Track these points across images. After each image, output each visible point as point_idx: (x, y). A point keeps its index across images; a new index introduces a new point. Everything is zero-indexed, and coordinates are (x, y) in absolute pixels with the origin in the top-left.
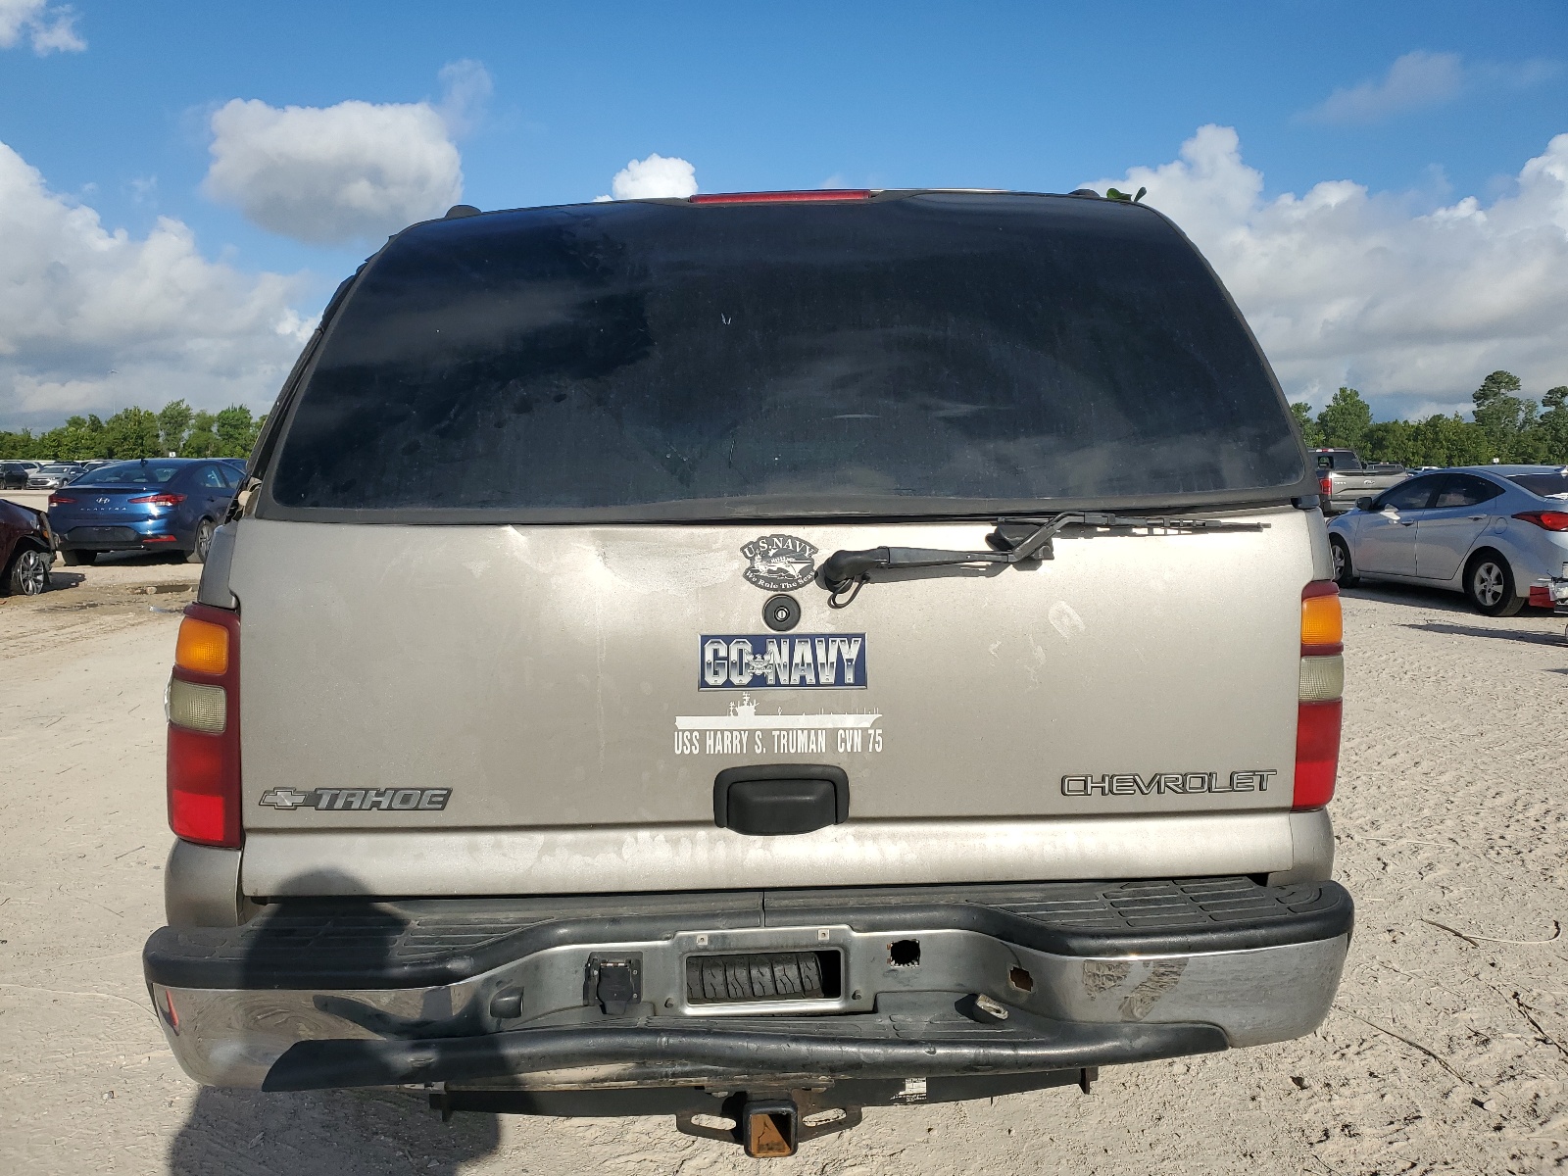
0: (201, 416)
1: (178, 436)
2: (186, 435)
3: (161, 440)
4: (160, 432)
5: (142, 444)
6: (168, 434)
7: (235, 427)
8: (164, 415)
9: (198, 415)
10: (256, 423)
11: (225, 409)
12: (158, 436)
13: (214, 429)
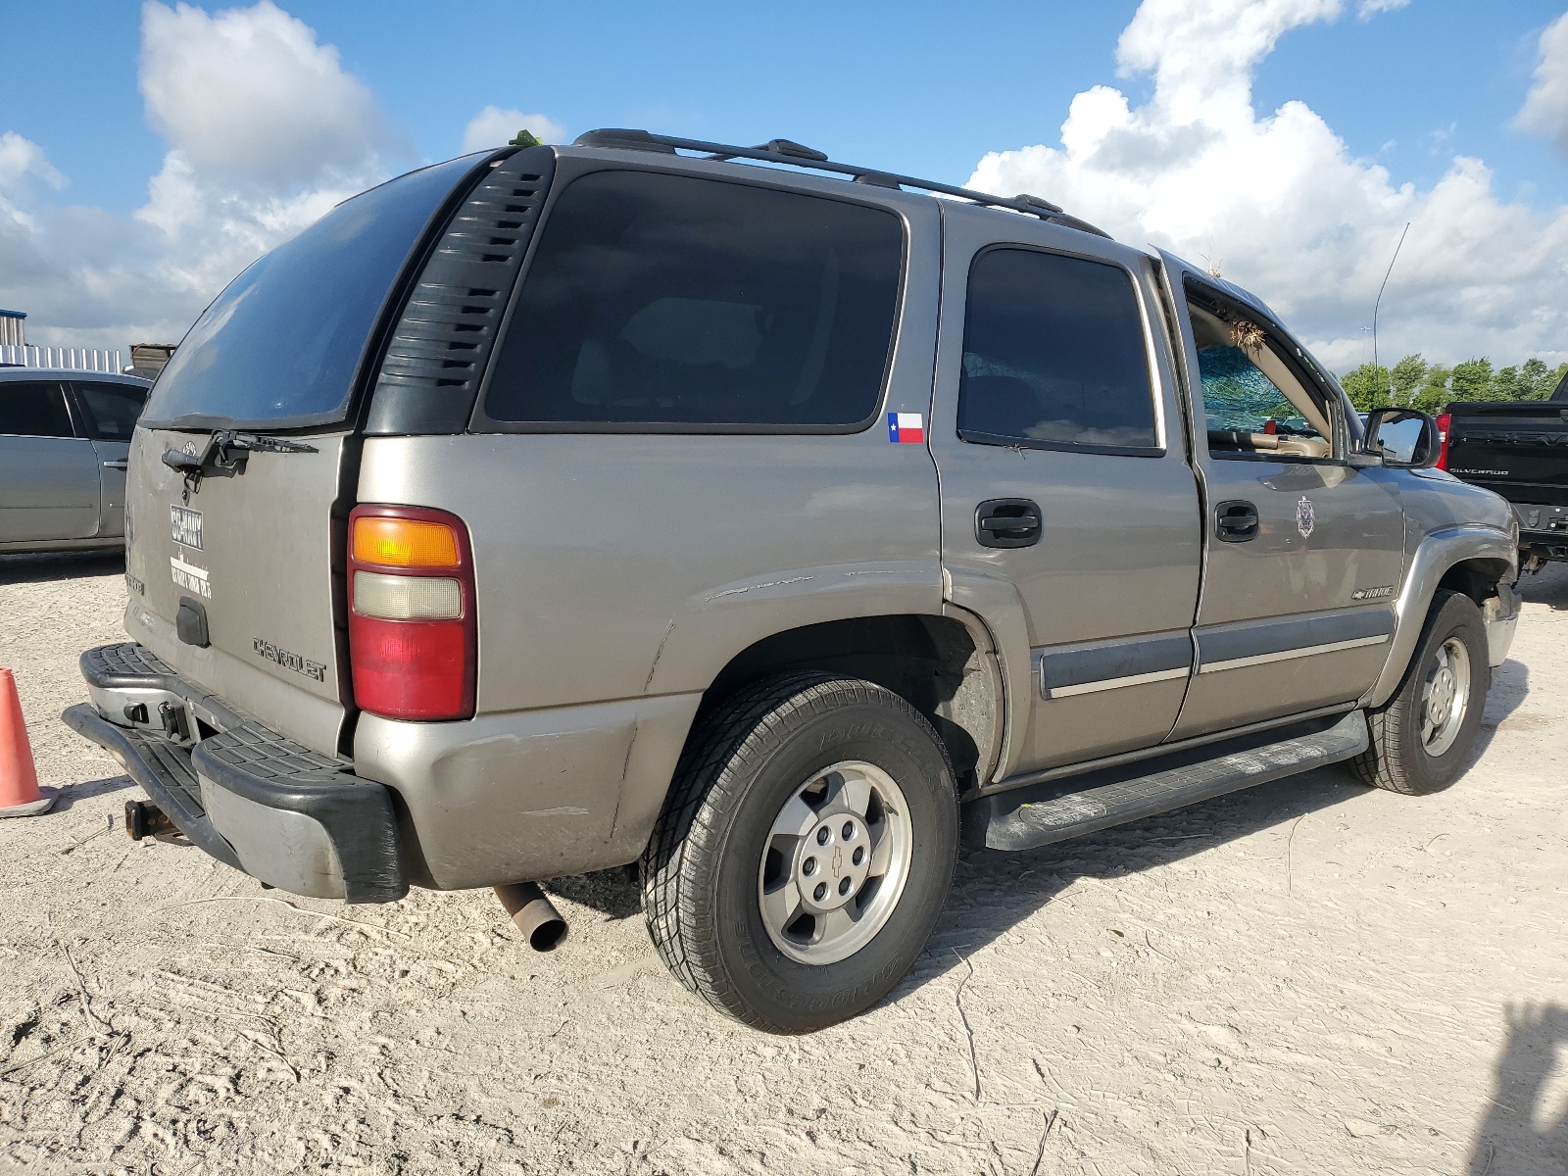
0: (1436, 371)
1: (1409, 392)
2: (1416, 391)
3: (1391, 396)
4: (1392, 388)
5: (1372, 400)
6: (1399, 390)
7: (1471, 382)
8: (1397, 370)
9: (1432, 370)
10: (1496, 377)
11: (1463, 363)
12: (1388, 392)
13: (1449, 383)
